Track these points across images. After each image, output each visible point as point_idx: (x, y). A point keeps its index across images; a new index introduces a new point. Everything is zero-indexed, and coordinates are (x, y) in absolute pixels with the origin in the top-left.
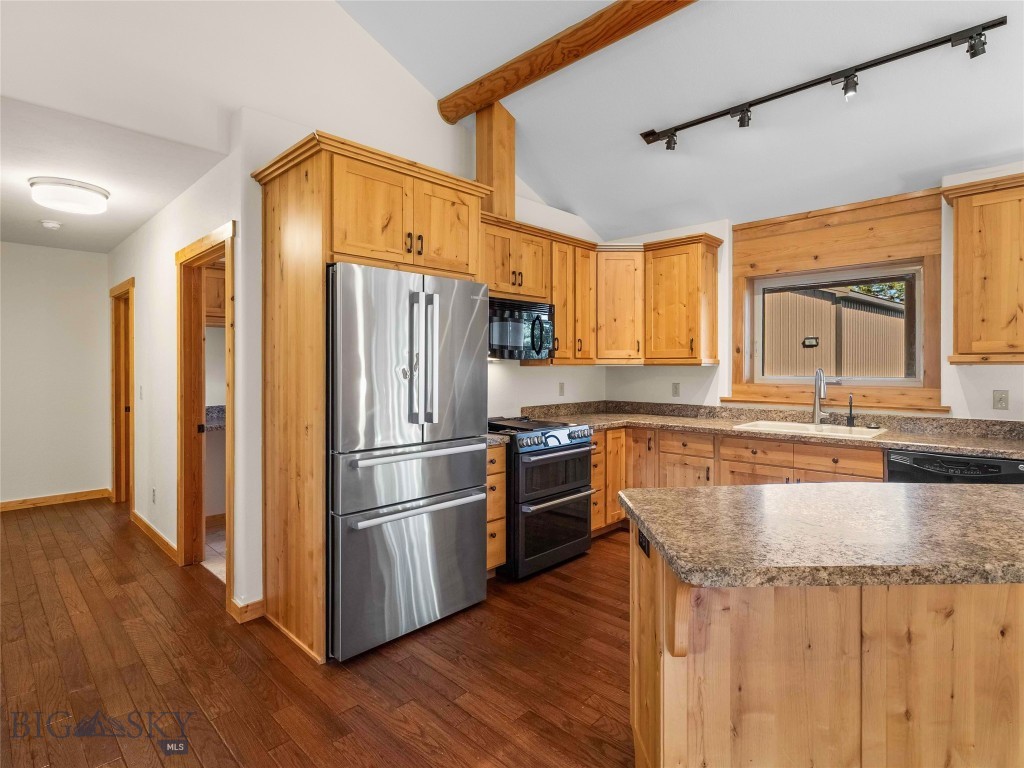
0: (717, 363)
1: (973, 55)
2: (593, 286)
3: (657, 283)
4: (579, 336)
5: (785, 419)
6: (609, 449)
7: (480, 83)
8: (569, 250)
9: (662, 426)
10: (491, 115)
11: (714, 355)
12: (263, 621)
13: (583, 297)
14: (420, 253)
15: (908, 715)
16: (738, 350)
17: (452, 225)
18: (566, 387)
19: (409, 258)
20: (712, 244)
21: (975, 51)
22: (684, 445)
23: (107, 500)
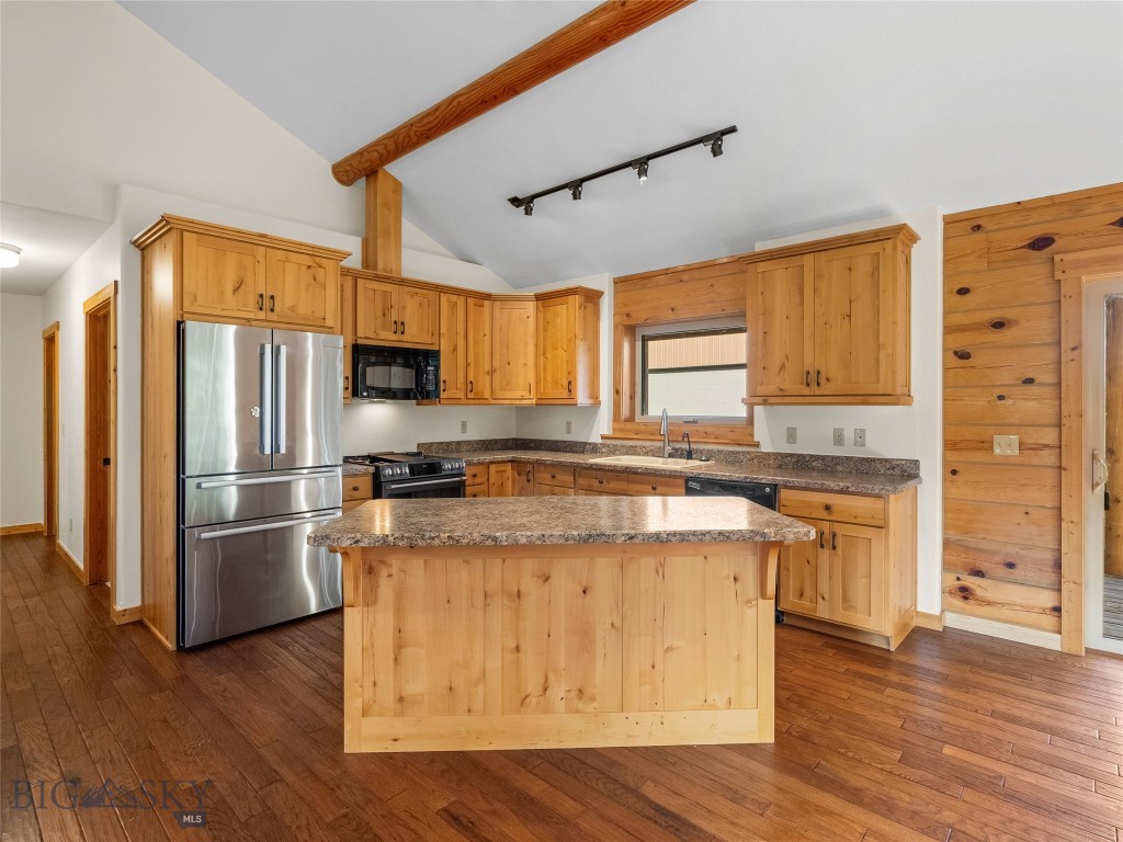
0: (596, 403)
1: (715, 155)
2: (488, 332)
3: (545, 330)
4: (471, 378)
5: (646, 454)
6: (491, 481)
7: (361, 153)
8: (460, 301)
9: (538, 460)
10: (376, 180)
11: (594, 395)
12: (140, 624)
13: (476, 342)
14: (272, 310)
15: (518, 649)
16: (617, 392)
17: (308, 286)
18: (469, 426)
19: (261, 315)
20: (592, 297)
21: (716, 151)
22: (553, 477)
23: (40, 533)
